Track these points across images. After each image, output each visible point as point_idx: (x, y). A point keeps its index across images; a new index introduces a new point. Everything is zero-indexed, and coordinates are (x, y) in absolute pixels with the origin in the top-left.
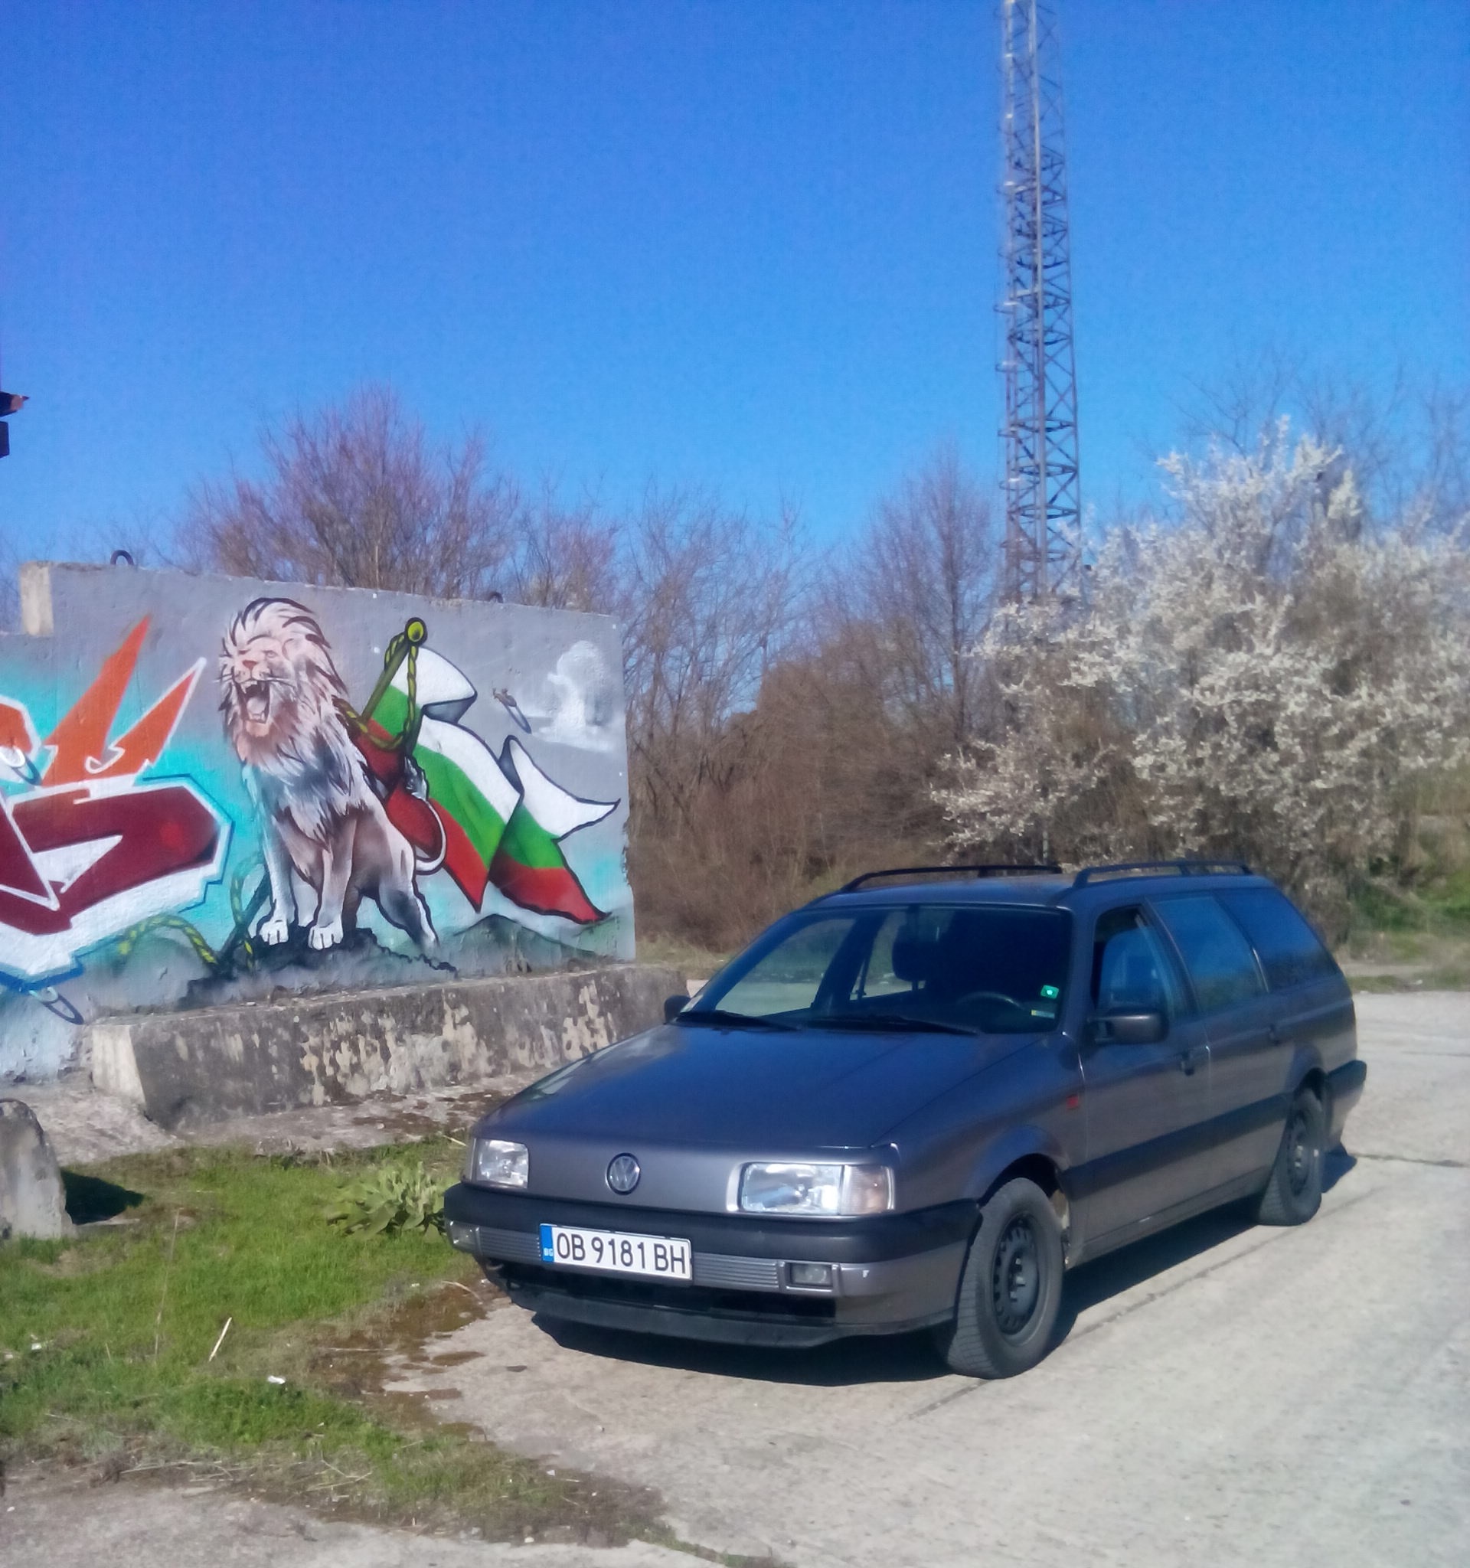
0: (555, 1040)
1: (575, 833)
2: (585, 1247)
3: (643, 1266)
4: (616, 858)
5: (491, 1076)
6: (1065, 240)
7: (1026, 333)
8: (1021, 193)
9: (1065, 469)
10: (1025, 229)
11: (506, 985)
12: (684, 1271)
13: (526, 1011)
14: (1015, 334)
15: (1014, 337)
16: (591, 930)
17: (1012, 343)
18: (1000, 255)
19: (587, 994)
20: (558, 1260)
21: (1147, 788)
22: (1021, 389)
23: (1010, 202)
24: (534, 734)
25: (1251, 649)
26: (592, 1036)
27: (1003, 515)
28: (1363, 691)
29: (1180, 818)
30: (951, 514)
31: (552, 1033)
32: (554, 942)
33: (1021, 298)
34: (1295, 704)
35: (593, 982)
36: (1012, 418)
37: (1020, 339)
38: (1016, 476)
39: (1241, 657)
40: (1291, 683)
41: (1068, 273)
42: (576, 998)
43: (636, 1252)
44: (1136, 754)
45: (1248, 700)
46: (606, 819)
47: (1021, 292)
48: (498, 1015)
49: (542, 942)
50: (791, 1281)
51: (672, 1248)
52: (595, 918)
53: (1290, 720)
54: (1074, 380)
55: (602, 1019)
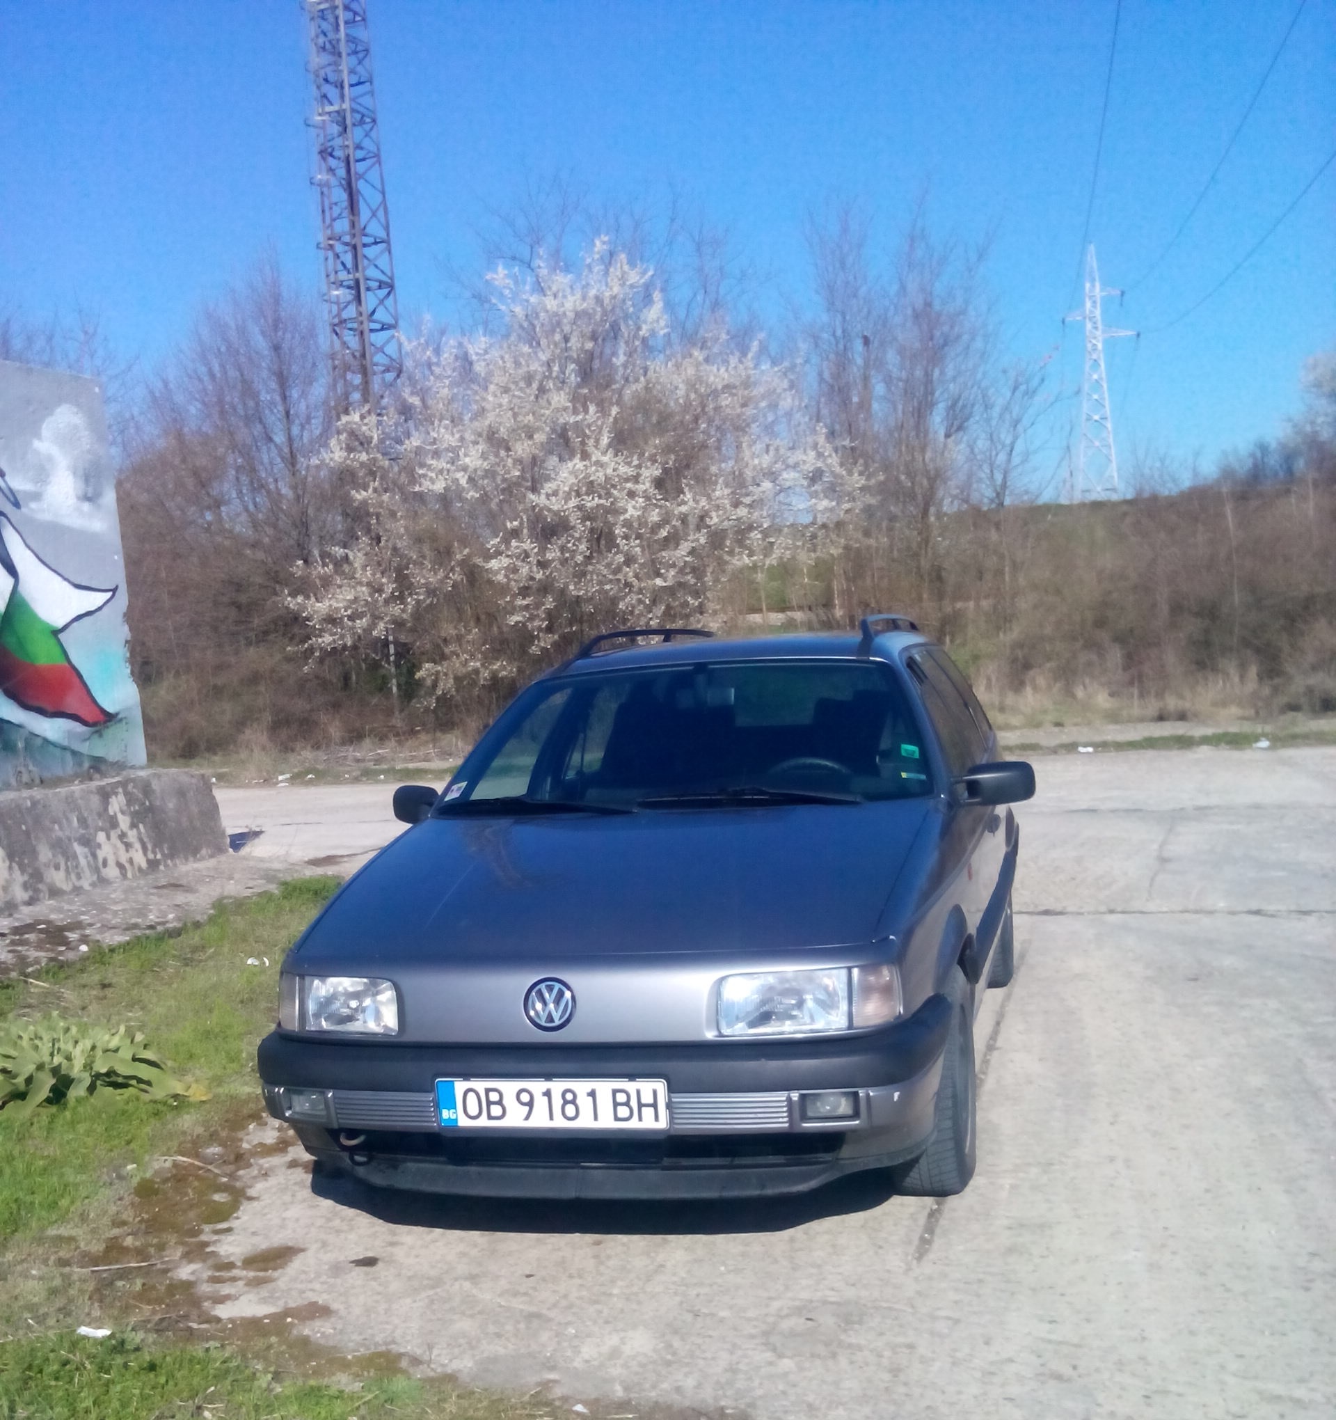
0: (90, 858)
1: (75, 624)
2: (505, 1102)
3: (596, 1118)
4: (118, 652)
5: (30, 902)
6: (367, 60)
7: (336, 148)
8: (322, 11)
9: (381, 285)
10: (328, 46)
11: (31, 798)
12: (657, 1119)
13: (56, 827)
14: (326, 149)
15: (326, 153)
16: (99, 733)
17: (324, 159)
18: (306, 70)
19: (117, 804)
20: (464, 1122)
21: (503, 589)
22: (336, 204)
23: (312, 19)
24: (24, 510)
25: (585, 456)
26: (127, 851)
27: (328, 329)
28: (689, 496)
29: (532, 618)
30: (276, 326)
31: (86, 850)
32: (64, 748)
33: (329, 113)
34: (632, 510)
35: (120, 790)
36: (329, 232)
37: (331, 155)
38: (337, 289)
39: (577, 463)
40: (623, 489)
41: (372, 93)
42: (106, 809)
43: (585, 1103)
44: (488, 557)
45: (589, 505)
46: (105, 609)
47: (329, 108)
48: (27, 833)
49: (51, 748)
50: (805, 1118)
51: (638, 1092)
52: (102, 720)
53: (628, 524)
54: (384, 197)
55: (135, 830)
